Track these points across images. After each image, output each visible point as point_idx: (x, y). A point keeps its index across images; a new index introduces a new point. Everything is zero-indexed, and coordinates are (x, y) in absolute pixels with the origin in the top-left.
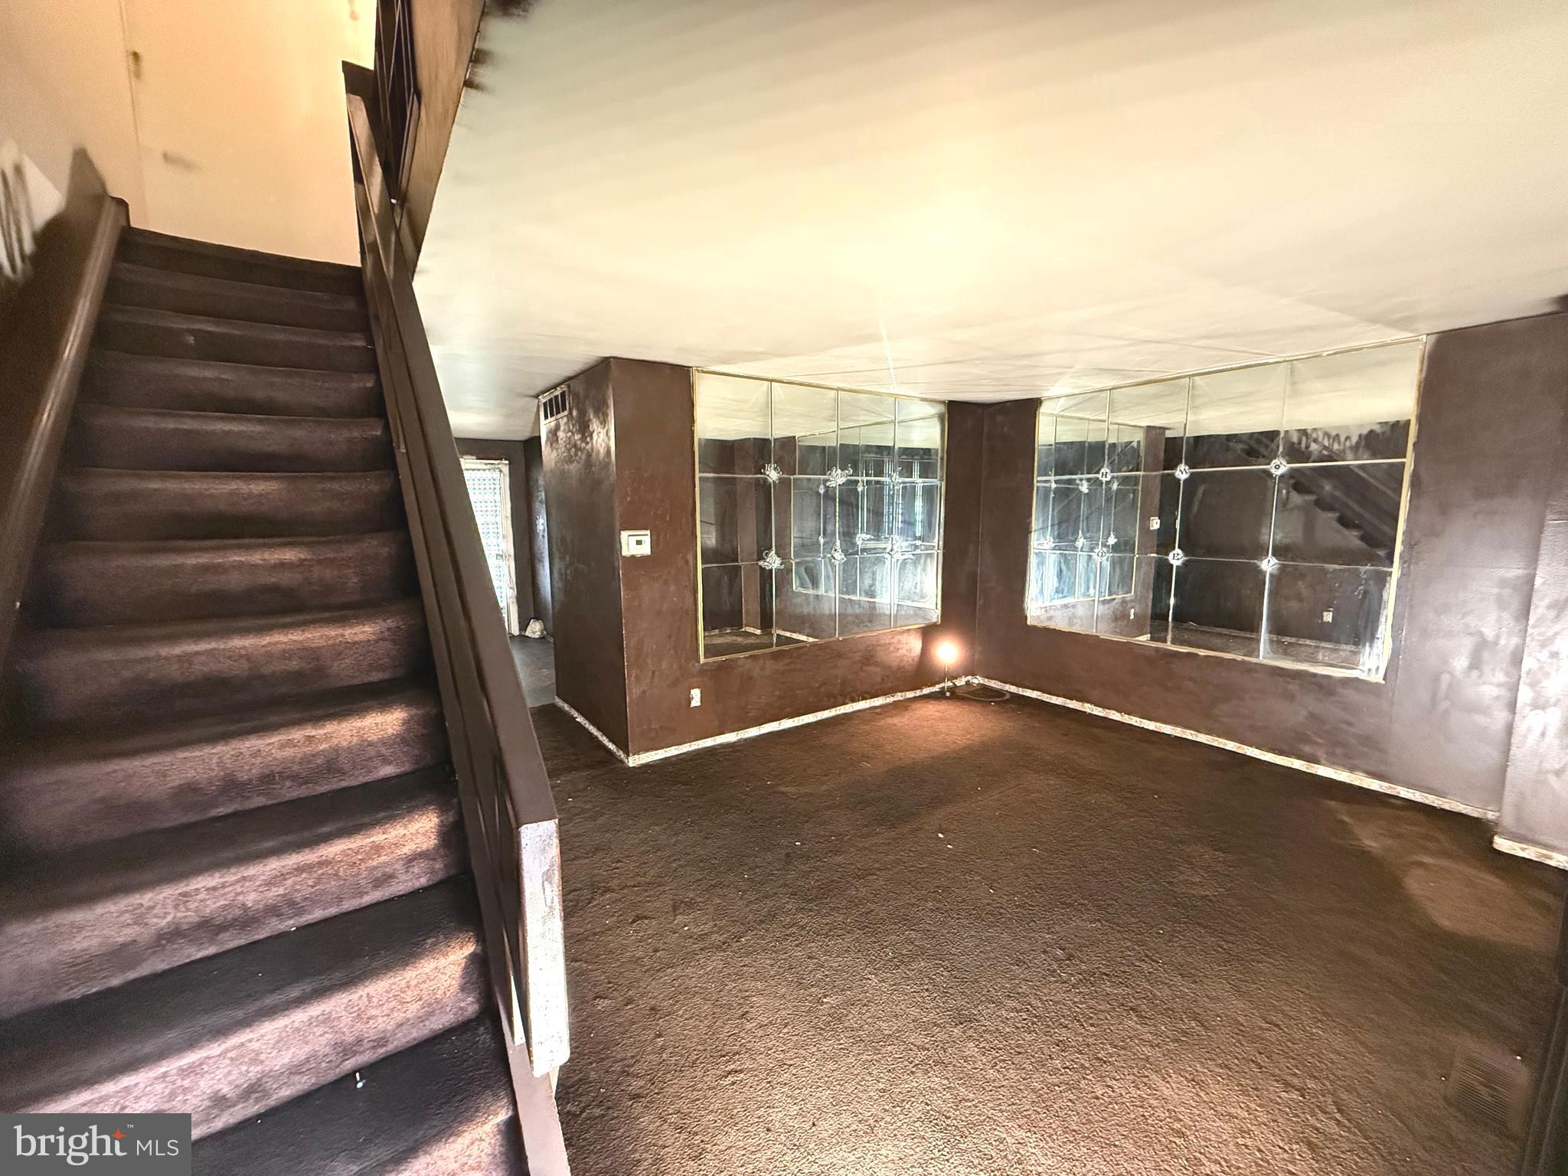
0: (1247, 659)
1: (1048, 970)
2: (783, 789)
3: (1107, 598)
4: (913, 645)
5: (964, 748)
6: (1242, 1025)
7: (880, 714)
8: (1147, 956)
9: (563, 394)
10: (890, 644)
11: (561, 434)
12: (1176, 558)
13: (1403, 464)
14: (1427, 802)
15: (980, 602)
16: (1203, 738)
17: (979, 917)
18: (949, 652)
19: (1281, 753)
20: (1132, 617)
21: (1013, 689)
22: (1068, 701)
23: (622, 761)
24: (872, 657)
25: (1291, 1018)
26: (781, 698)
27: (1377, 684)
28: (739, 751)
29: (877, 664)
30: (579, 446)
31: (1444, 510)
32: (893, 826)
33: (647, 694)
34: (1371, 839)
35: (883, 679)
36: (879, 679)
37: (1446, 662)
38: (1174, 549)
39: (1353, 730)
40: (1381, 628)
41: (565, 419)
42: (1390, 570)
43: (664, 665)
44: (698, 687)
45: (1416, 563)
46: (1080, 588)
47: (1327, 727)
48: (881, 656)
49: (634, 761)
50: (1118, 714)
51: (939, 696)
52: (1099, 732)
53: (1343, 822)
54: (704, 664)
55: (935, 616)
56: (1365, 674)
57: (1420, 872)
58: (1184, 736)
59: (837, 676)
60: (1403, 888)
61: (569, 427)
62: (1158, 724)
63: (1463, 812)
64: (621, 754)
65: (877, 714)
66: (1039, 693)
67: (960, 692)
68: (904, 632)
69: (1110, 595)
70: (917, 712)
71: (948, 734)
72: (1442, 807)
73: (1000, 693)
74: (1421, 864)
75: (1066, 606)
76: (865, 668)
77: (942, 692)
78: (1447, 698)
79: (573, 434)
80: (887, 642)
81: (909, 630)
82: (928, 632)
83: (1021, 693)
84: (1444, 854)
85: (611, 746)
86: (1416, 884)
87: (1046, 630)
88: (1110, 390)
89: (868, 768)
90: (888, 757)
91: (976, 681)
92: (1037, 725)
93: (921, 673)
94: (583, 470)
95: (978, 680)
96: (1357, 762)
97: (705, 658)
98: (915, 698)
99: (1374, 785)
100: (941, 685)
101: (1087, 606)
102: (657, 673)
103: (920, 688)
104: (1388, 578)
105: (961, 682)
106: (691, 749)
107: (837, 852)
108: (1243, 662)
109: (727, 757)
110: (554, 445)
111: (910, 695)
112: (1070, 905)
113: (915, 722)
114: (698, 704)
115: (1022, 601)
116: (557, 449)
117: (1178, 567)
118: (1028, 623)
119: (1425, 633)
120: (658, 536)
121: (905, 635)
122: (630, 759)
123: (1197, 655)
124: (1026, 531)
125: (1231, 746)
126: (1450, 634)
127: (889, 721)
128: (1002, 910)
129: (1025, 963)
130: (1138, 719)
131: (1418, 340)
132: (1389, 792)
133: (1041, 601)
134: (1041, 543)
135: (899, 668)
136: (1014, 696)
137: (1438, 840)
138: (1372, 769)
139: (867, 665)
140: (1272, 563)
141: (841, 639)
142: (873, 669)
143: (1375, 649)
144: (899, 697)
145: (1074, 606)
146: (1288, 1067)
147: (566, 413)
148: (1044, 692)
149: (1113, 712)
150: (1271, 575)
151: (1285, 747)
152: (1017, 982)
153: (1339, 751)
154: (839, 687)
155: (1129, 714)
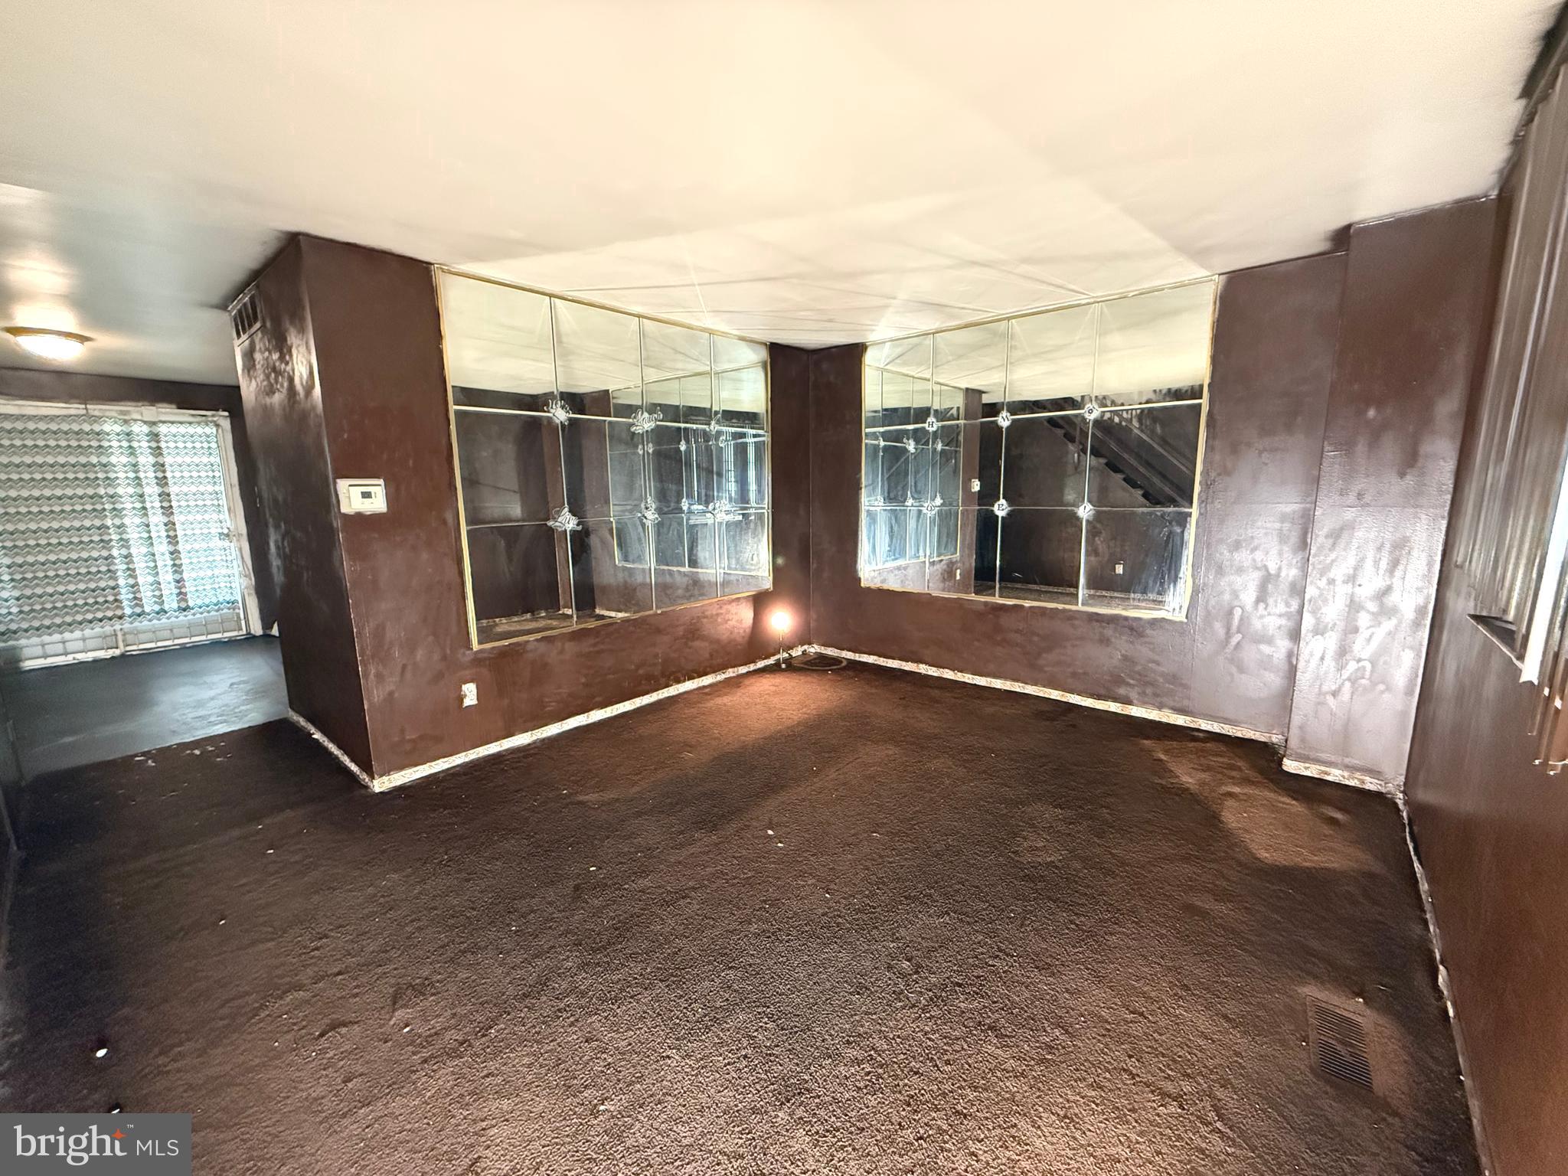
0: (1068, 607)
1: (894, 992)
2: (581, 798)
3: (936, 559)
4: (744, 615)
5: (799, 724)
6: (1107, 1021)
7: (709, 694)
8: (1000, 950)
9: (252, 299)
10: (717, 615)
11: (258, 356)
12: (1001, 509)
13: (1200, 405)
14: (1223, 732)
15: (813, 566)
16: (1030, 690)
17: (813, 935)
18: (782, 621)
19: (1099, 697)
20: (958, 577)
21: (850, 655)
22: (904, 663)
23: (367, 787)
24: (698, 630)
25: (1153, 1001)
26: (586, 685)
27: (1182, 622)
28: (531, 755)
29: (703, 638)
30: (278, 369)
31: (1235, 449)
32: (715, 828)
33: (396, 695)
34: (1188, 777)
35: (711, 655)
36: (707, 656)
37: (1237, 597)
38: (999, 499)
39: (1161, 669)
40: (1183, 568)
41: (259, 334)
42: (1190, 510)
43: (420, 654)
44: (472, 681)
45: (1212, 502)
46: (910, 550)
47: (1138, 668)
48: (708, 628)
49: (380, 785)
50: (951, 673)
51: (774, 669)
52: (936, 693)
53: (1161, 760)
54: (481, 651)
55: (768, 584)
56: (1171, 614)
57: (1230, 803)
58: (1013, 689)
59: (656, 656)
60: (1222, 822)
61: (265, 344)
62: (989, 679)
63: (1253, 738)
64: (364, 777)
65: (706, 694)
66: (875, 657)
67: (795, 663)
68: (733, 601)
69: (938, 556)
70: (751, 688)
71: (783, 710)
72: (1236, 735)
73: (836, 661)
74: (1230, 795)
75: (899, 568)
76: (690, 644)
77: (777, 664)
78: (1238, 631)
79: (270, 353)
80: (714, 613)
81: (738, 599)
82: (760, 601)
83: (857, 659)
84: (1246, 781)
85: (354, 768)
86: (1232, 817)
87: (880, 591)
88: (933, 334)
89: (691, 758)
90: (714, 743)
91: (812, 650)
92: (873, 691)
93: (755, 646)
94: (286, 401)
95: (814, 649)
96: (1164, 699)
97: (480, 643)
98: (749, 673)
99: (1180, 720)
100: (777, 657)
101: (918, 568)
102: (409, 667)
103: (754, 662)
104: (1189, 519)
105: (797, 652)
106: (467, 760)
107: (643, 873)
108: (1064, 611)
109: (514, 765)
110: (251, 372)
111: (743, 670)
112: (914, 899)
113: (747, 699)
114: (475, 702)
115: (855, 562)
116: (255, 378)
117: (1002, 517)
118: (862, 585)
119: (1220, 571)
120: (397, 489)
121: (734, 604)
122: (375, 782)
123: (1022, 606)
124: (858, 488)
125: (1055, 695)
126: (1240, 570)
127: (719, 701)
128: (840, 920)
129: (866, 988)
130: (970, 676)
131: (1211, 280)
132: (1192, 726)
133: (874, 563)
134: (871, 502)
135: (730, 641)
136: (851, 662)
137: (1240, 769)
138: (1178, 705)
139: (693, 641)
140: (1088, 509)
141: (659, 612)
142: (697, 644)
143: (1178, 588)
144: (731, 673)
145: (905, 569)
146: (1160, 1069)
147: (258, 325)
148: (880, 656)
149: (947, 670)
150: (1087, 521)
151: (1102, 692)
152: (857, 1018)
153: (1149, 691)
154: (660, 668)
155: (961, 672)
